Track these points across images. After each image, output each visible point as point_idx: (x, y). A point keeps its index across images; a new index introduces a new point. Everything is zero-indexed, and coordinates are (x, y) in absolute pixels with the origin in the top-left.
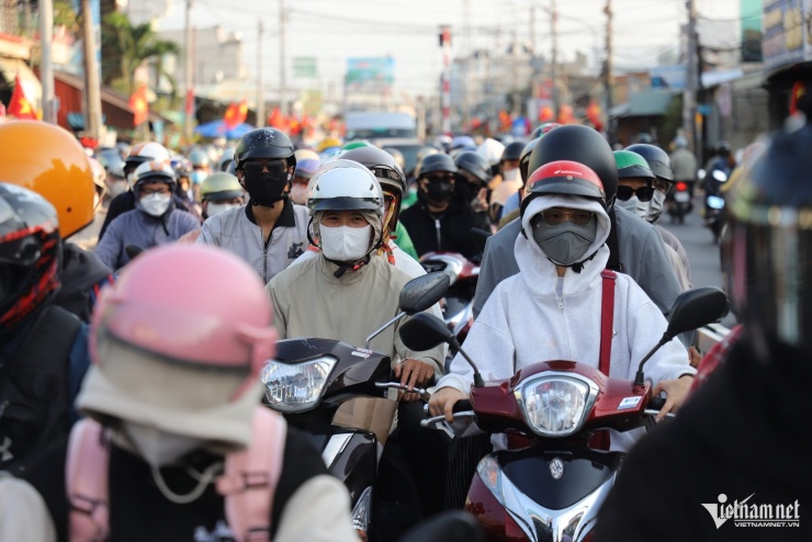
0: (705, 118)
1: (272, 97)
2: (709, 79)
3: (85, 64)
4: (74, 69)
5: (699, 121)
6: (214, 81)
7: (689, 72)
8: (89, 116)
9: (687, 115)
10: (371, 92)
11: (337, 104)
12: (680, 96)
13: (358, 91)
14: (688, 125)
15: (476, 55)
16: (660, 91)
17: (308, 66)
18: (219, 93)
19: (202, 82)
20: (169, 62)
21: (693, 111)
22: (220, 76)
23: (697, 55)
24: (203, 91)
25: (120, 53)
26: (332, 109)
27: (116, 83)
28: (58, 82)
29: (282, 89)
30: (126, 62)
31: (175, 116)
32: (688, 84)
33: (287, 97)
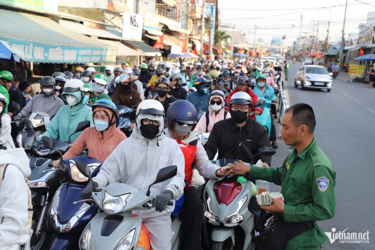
0: (344, 57)
1: (252, 46)
2: (346, 48)
3: (210, 41)
4: (208, 41)
5: (343, 57)
6: (239, 43)
7: (342, 46)
8: (210, 52)
9: (340, 56)
10: (277, 45)
11: (268, 48)
12: (339, 51)
13: (274, 45)
14: (340, 58)
15: (303, 38)
16: (335, 50)
17: (261, 40)
18: (239, 46)
19: (236, 43)
20: (229, 40)
21: (342, 55)
22: (240, 42)
23: (344, 43)
24: (235, 46)
25: (218, 38)
26: (267, 49)
27: (217, 44)
28: (204, 44)
29: (254, 45)
30: (219, 40)
31: (228, 51)
32: (341, 49)
33: (256, 47)
